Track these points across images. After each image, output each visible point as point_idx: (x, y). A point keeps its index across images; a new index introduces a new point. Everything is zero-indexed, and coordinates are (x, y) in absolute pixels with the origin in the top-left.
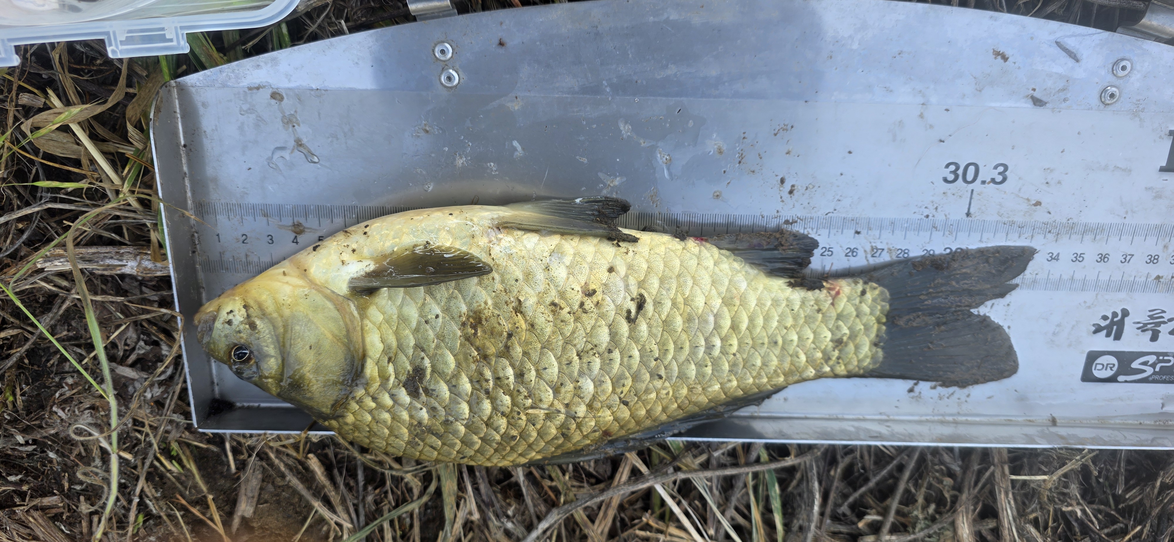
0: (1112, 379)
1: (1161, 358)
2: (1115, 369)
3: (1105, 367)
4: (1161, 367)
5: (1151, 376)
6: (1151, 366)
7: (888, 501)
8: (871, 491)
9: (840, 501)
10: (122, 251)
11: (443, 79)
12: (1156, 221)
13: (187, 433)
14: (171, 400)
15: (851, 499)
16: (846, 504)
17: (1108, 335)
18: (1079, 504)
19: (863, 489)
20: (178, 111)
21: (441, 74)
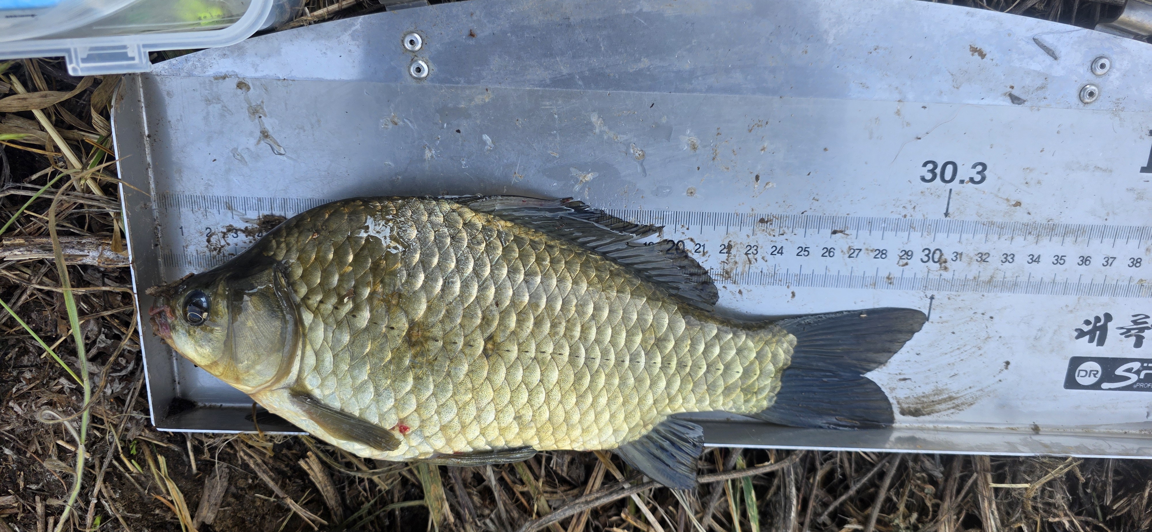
0: (1096, 386)
1: (1145, 365)
2: (1099, 375)
3: (1088, 373)
4: (1146, 374)
5: (1135, 383)
6: (1135, 373)
7: (868, 511)
8: (851, 499)
9: (820, 510)
10: (84, 241)
11: (412, 70)
12: (1137, 223)
13: (147, 431)
14: (132, 397)
15: (831, 508)
16: (826, 513)
17: (1091, 341)
18: (1066, 515)
19: (844, 497)
20: (142, 100)
21: (411, 65)
